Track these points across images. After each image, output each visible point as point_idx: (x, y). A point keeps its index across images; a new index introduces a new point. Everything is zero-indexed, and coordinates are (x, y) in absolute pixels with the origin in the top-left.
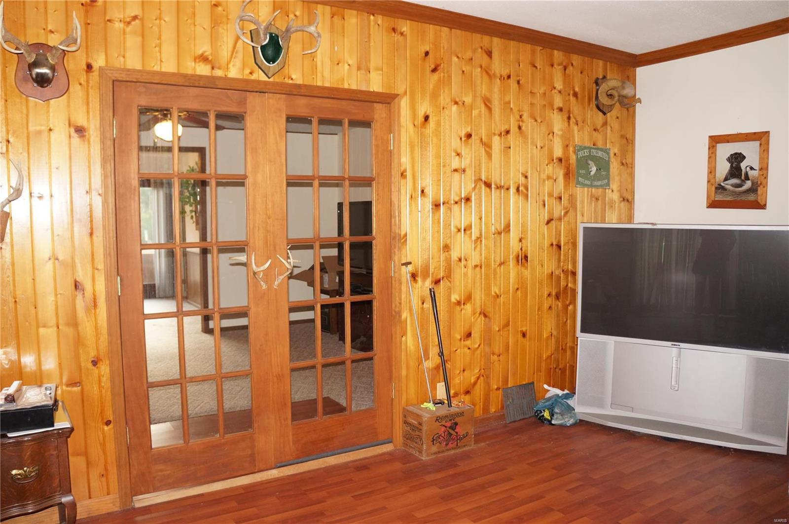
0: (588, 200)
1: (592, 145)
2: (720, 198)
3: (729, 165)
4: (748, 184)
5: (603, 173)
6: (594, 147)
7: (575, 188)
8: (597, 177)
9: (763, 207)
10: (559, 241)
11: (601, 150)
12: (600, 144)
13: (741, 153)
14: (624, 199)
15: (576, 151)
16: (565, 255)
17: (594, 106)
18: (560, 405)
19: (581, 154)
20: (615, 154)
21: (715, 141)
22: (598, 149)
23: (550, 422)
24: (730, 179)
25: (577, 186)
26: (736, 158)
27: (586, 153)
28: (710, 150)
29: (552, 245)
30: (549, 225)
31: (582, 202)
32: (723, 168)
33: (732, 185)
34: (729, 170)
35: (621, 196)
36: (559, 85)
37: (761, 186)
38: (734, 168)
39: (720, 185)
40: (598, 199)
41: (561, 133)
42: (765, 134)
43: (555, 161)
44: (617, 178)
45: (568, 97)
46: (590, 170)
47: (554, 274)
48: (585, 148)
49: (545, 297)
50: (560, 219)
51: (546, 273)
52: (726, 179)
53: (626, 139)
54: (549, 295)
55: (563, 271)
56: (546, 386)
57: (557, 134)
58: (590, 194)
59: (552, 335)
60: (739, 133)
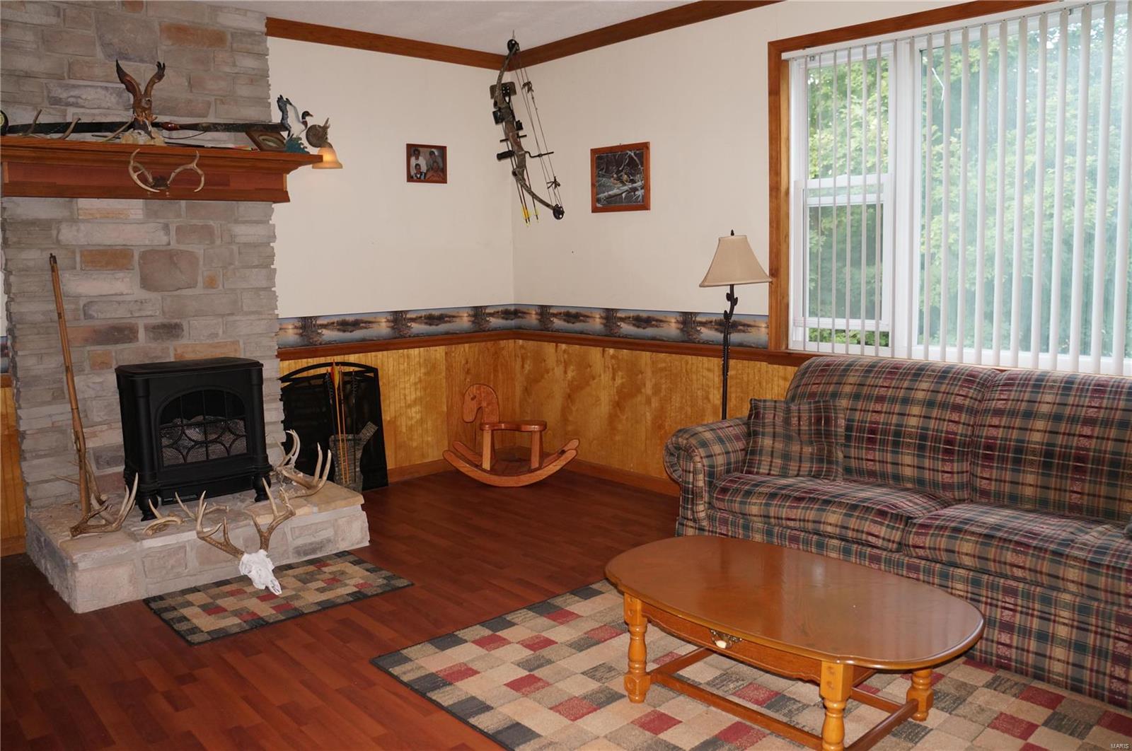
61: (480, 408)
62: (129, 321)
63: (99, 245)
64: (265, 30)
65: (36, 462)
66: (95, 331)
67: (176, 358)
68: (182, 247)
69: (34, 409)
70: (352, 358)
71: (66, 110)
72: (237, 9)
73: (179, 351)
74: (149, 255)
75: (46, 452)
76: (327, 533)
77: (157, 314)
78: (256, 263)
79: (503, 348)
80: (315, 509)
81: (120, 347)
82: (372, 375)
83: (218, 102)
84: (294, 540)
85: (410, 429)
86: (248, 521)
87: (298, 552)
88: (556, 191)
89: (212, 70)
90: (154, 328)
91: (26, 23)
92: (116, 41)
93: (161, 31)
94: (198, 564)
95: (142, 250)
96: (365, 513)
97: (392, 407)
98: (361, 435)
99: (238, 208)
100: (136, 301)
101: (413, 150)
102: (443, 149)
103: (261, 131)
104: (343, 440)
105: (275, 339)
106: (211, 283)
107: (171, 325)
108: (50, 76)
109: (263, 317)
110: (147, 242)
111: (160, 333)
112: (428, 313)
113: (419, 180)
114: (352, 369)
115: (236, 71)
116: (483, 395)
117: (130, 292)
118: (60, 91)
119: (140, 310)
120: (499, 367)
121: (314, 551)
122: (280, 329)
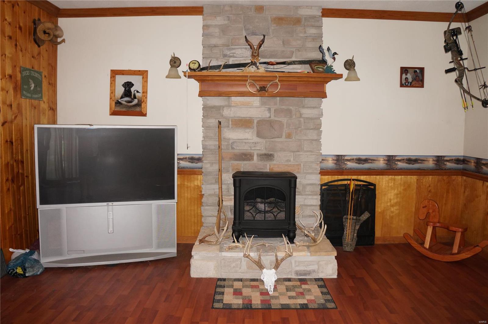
0: (29, 108)
1: (31, 67)
2: (118, 109)
3: (124, 89)
4: (136, 101)
5: (38, 89)
6: (33, 69)
7: (21, 99)
8: (35, 91)
9: (145, 115)
10: (12, 139)
11: (37, 72)
12: (36, 68)
13: (131, 82)
14: (51, 109)
15: (21, 71)
16: (16, 149)
17: (33, 40)
18: (29, 261)
19: (24, 73)
20: (45, 76)
21: (115, 73)
22: (35, 71)
23: (24, 276)
24: (124, 98)
25: (22, 97)
26: (128, 85)
27: (27, 73)
28: (112, 78)
29: (7, 141)
30: (4, 126)
31: (26, 110)
32: (120, 90)
33: (126, 101)
34: (124, 92)
35: (49, 107)
36: (9, 18)
37: (144, 103)
38: (127, 91)
39: (118, 101)
40: (36, 108)
41: (11, 56)
42: (146, 72)
43: (7, 77)
44: (47, 93)
45: (16, 29)
46: (30, 86)
47: (9, 164)
48: (27, 69)
49: (5, 182)
50: (12, 122)
51: (4, 163)
52: (122, 98)
53: (52, 66)
54: (7, 180)
55: (15, 161)
56: (11, 250)
57: (8, 57)
58: (30, 103)
59: (11, 210)
60: (130, 69)
61: (428, 213)
62: (250, 151)
63: (239, 117)
64: (321, 14)
65: (206, 208)
66: (235, 155)
67: (269, 170)
68: (276, 119)
69: (208, 185)
70: (362, 178)
71: (229, 59)
72: (307, 6)
73: (271, 167)
74: (261, 122)
75: (211, 204)
76: (315, 267)
77: (262, 149)
78: (312, 127)
79: (454, 180)
80: (309, 254)
81: (245, 162)
82: (372, 187)
83: (297, 51)
84: (295, 267)
85: (392, 217)
86: (273, 253)
87: (297, 273)
88: (485, 90)
89: (295, 36)
90: (261, 155)
91: (216, 25)
92: (251, 27)
93: (272, 21)
94: (246, 268)
95: (258, 120)
96: (336, 260)
97: (383, 205)
98: (361, 218)
99: (304, 100)
100: (253, 143)
101: (404, 70)
102: (422, 70)
103: (317, 63)
104: (350, 219)
105: (319, 165)
106: (289, 136)
107: (268, 154)
108: (224, 45)
109: (314, 154)
110: (260, 116)
111: (263, 158)
112: (408, 157)
113: (407, 86)
114: (361, 183)
115: (306, 35)
116: (430, 206)
117: (252, 138)
118: (227, 51)
119: (255, 147)
120: (450, 191)
121: (305, 274)
122: (322, 160)
